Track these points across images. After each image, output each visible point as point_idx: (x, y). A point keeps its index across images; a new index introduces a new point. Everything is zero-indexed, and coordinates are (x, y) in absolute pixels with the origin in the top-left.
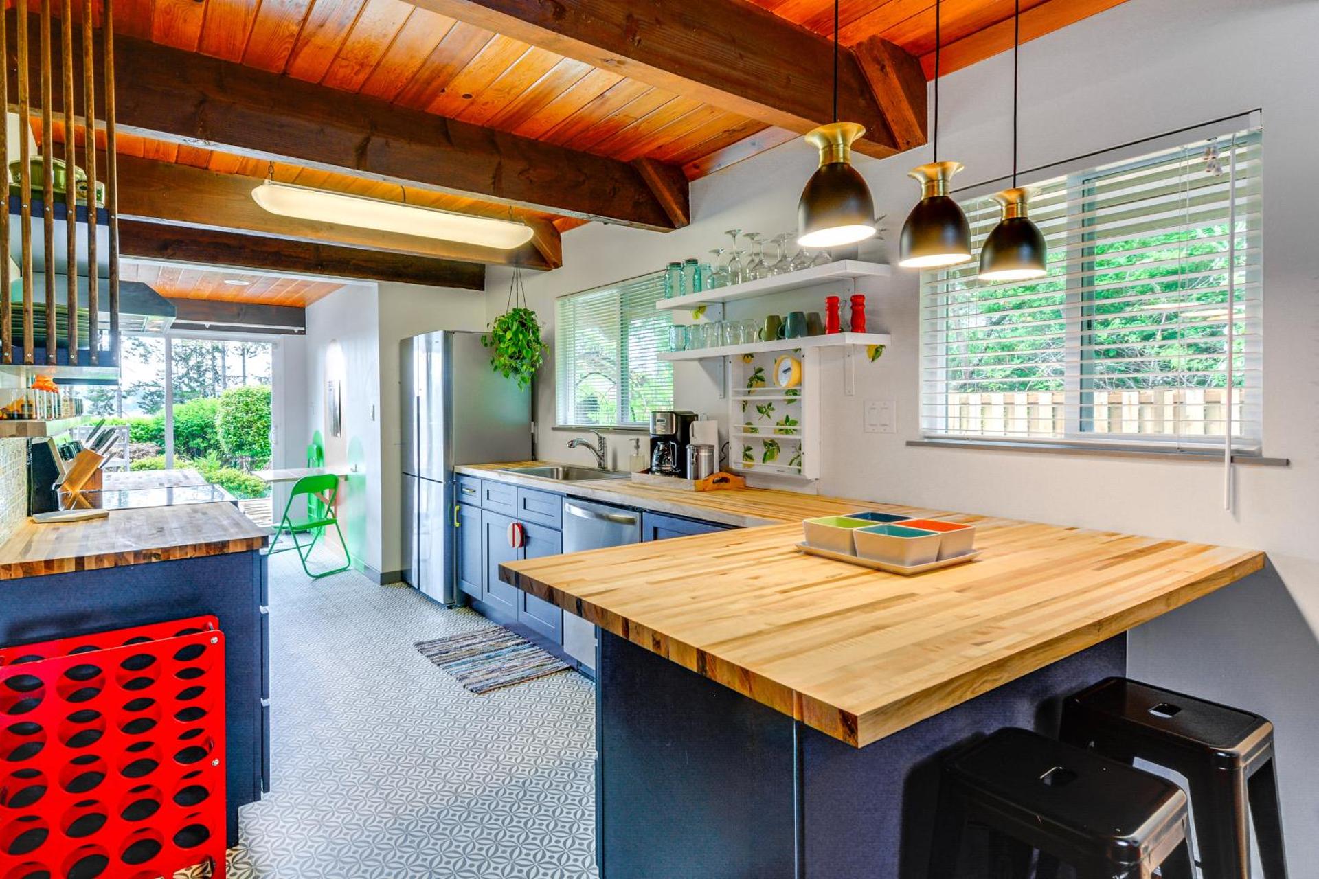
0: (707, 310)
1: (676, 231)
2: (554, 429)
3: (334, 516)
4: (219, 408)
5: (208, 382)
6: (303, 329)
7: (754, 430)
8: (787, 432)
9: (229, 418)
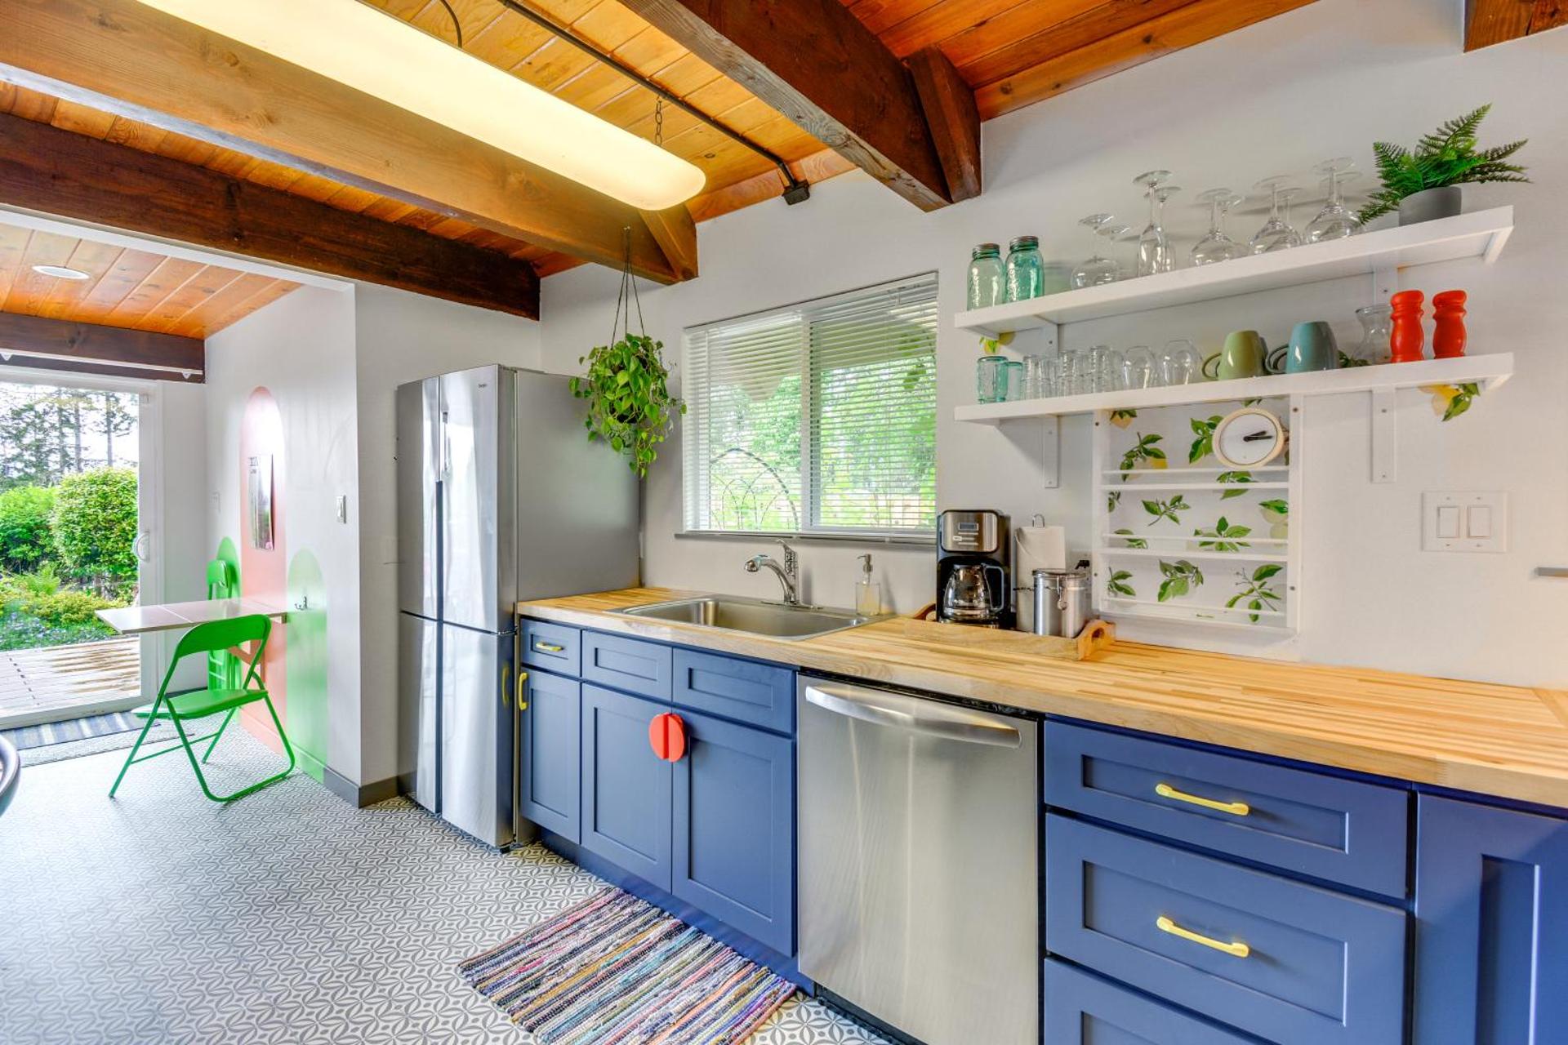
0: (1017, 340)
1: (952, 206)
2: (678, 536)
3: (260, 682)
4: (56, 501)
5: (53, 466)
6: (199, 372)
7: (1136, 543)
8: (1221, 547)
9: (74, 517)
